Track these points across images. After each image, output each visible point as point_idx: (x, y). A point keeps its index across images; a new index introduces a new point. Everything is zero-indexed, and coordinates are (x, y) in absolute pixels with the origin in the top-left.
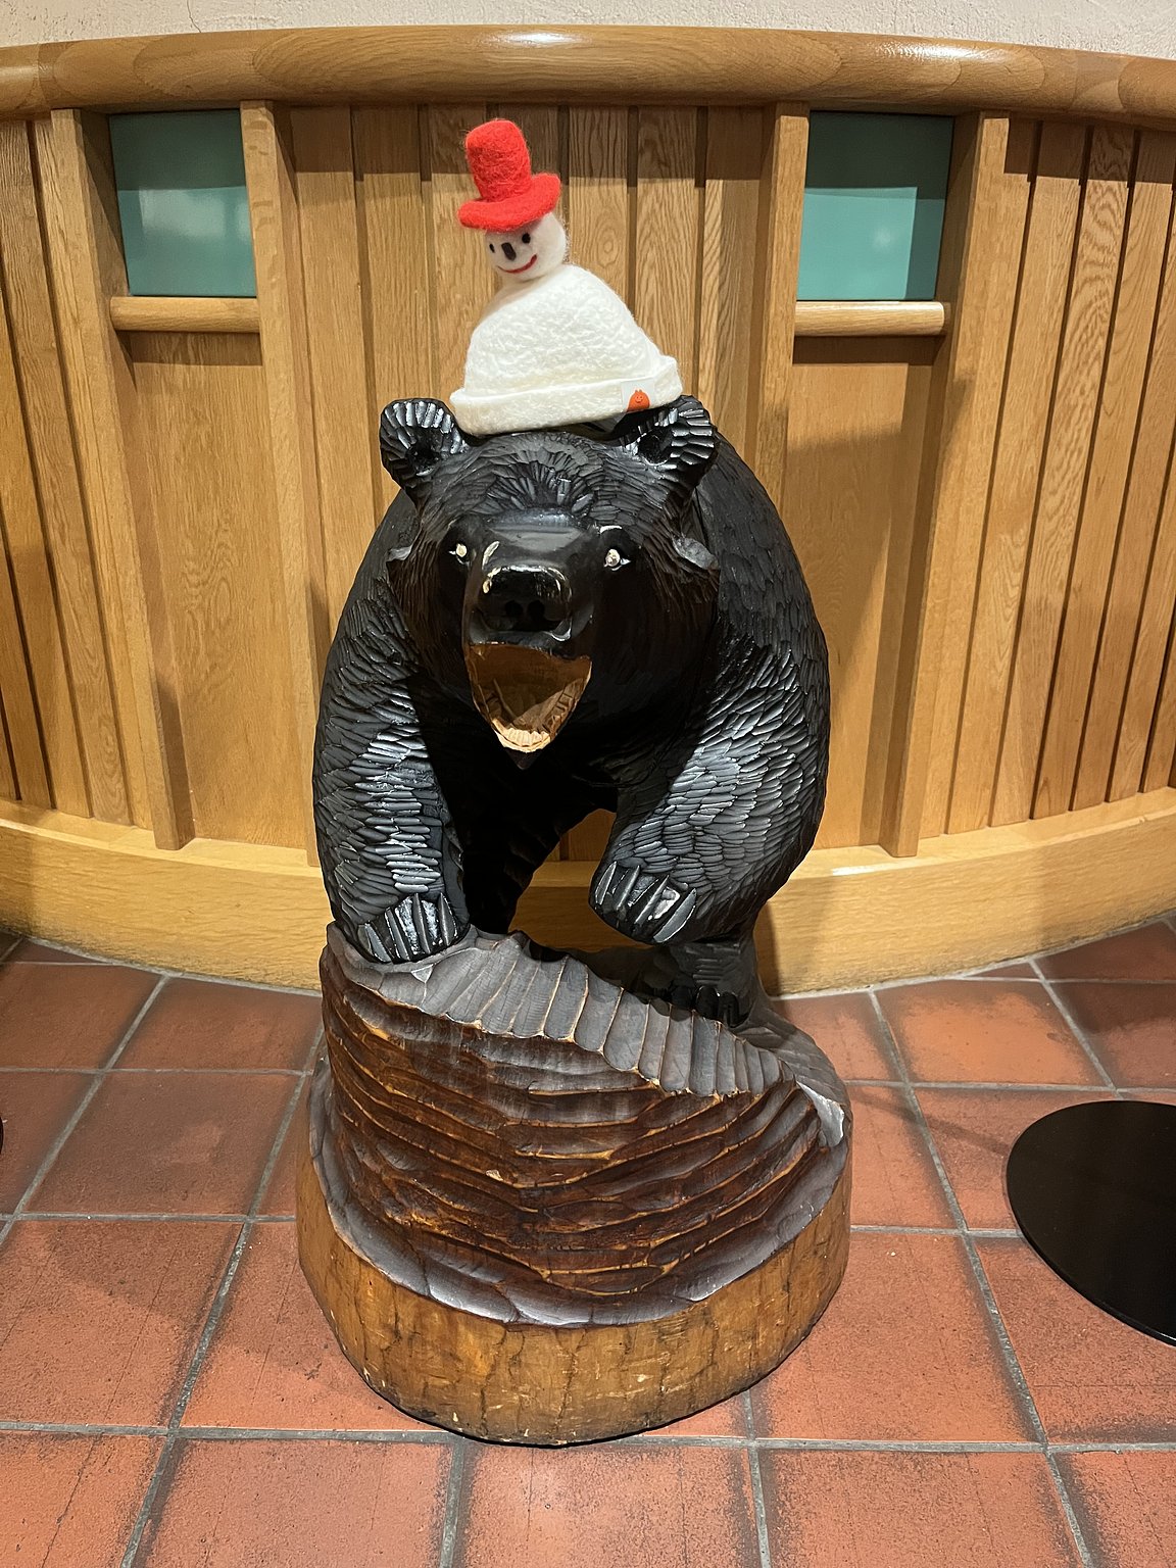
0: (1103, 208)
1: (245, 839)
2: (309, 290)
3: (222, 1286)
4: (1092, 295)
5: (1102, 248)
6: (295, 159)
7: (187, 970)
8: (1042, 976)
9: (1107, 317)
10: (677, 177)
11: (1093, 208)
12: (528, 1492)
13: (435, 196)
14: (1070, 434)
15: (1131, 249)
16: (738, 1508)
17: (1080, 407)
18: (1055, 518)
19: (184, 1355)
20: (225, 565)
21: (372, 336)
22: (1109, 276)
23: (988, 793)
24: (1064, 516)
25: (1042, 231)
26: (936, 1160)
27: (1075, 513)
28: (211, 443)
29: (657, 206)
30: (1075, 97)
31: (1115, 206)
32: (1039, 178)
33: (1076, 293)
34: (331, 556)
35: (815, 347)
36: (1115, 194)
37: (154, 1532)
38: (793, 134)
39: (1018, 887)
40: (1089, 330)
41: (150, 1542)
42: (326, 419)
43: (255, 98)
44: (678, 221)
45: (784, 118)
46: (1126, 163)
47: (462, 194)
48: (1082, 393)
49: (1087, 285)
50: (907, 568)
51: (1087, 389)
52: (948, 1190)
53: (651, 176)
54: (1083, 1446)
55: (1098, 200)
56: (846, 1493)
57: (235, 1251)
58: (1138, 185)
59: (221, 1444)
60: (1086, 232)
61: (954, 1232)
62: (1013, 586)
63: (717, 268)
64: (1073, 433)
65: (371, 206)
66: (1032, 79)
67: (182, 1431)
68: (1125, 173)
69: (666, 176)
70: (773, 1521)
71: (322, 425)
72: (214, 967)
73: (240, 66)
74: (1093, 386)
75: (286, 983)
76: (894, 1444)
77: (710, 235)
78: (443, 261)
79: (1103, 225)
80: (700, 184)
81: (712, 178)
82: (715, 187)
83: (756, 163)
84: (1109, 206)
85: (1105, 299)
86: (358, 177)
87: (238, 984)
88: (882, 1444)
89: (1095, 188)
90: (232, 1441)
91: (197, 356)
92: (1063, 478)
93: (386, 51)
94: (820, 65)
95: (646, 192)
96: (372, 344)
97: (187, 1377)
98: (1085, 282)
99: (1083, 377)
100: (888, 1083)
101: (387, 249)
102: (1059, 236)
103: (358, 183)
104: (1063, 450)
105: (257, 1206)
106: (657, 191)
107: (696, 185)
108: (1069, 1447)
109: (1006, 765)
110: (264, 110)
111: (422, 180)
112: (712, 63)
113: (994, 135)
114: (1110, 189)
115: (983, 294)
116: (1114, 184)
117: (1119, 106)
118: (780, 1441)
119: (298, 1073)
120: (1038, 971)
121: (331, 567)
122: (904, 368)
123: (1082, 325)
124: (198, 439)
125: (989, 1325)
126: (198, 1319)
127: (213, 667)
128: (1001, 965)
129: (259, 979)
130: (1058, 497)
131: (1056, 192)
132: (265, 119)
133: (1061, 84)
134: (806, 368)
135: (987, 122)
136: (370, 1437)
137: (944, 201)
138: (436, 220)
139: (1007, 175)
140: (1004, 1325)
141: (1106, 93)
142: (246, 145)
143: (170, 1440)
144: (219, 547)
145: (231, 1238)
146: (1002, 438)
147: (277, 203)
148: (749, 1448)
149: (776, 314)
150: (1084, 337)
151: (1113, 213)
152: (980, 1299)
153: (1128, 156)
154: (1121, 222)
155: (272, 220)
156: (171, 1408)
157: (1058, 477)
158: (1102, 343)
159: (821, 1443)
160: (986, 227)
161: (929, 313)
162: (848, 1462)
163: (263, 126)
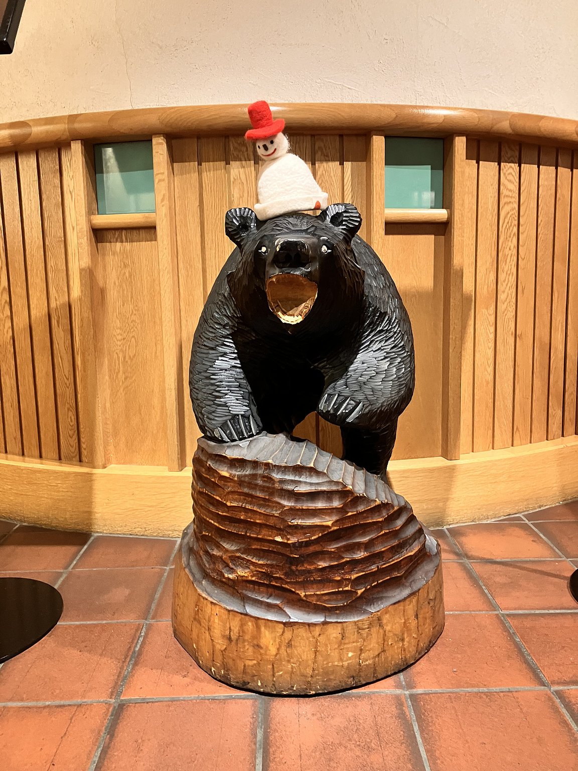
0: (509, 174)
1: (136, 463)
2: (177, 209)
3: (136, 646)
4: (509, 209)
5: (510, 191)
6: (175, 157)
7: (105, 532)
8: (526, 520)
9: (517, 218)
10: (332, 161)
11: (505, 174)
12: (297, 714)
13: (232, 171)
14: (507, 266)
15: (523, 191)
16: (402, 716)
17: (510, 255)
18: (506, 304)
19: (120, 672)
20: (134, 330)
21: (204, 227)
22: (515, 202)
23: (490, 432)
24: (510, 302)
25: (484, 183)
26: (484, 587)
27: (514, 300)
28: (130, 276)
29: (324, 172)
30: (491, 128)
31: (514, 174)
32: (480, 162)
33: (502, 207)
34: (184, 322)
35: (394, 227)
36: (513, 169)
37: (111, 739)
38: (378, 143)
39: (510, 477)
40: (510, 224)
41: (109, 744)
42: (183, 262)
43: (158, 133)
44: (333, 178)
45: (374, 137)
46: (516, 156)
47: (243, 169)
48: (510, 249)
49: (506, 206)
50: (442, 323)
51: (512, 248)
52: (490, 597)
53: (321, 161)
54: (569, 688)
55: (507, 171)
56: (454, 708)
57: (141, 633)
58: (523, 165)
59: (142, 704)
60: (503, 183)
61: (496, 612)
62: (491, 334)
63: (350, 196)
64: (508, 266)
65: (204, 175)
66: (473, 120)
67: (122, 700)
68: (517, 160)
69: (327, 161)
70: (419, 719)
71: (181, 265)
72: (119, 529)
73: (153, 121)
74: (514, 247)
76: (475, 690)
77: (347, 183)
78: (235, 195)
79: (510, 181)
80: (342, 164)
81: (346, 161)
82: (348, 165)
83: (365, 155)
84: (511, 174)
85: (515, 211)
86: (200, 164)
88: (469, 690)
89: (505, 166)
90: (148, 703)
91: (126, 239)
92: (507, 285)
93: (213, 113)
94: (388, 117)
95: (319, 167)
96: (204, 230)
97: (121, 682)
98: (505, 204)
99: (510, 243)
100: (457, 561)
101: (211, 192)
102: (492, 185)
103: (199, 166)
104: (505, 273)
105: (150, 616)
106: (324, 167)
107: (340, 164)
108: (561, 688)
109: (497, 418)
110: (162, 138)
111: (226, 164)
112: (346, 116)
113: (460, 144)
114: (511, 167)
115: (463, 205)
116: (512, 165)
117: (509, 131)
118: (420, 691)
119: (166, 568)
121: (183, 327)
122: (433, 236)
123: (506, 221)
124: (125, 273)
125: (516, 645)
126: (125, 658)
127: (126, 379)
128: (507, 517)
129: (142, 533)
130: (506, 293)
131: (489, 168)
132: (162, 141)
133: (486, 123)
134: (391, 237)
135: (457, 138)
136: (216, 698)
137: (442, 171)
138: (232, 179)
139: (467, 160)
140: (523, 644)
141: (505, 126)
142: (154, 151)
143: (116, 705)
144: (132, 322)
145: (138, 628)
146: (478, 268)
147: (166, 173)
148: (405, 694)
149: (376, 212)
150: (508, 226)
151: (513, 176)
152: (511, 636)
153: (517, 154)
154: (518, 180)
155: (164, 180)
156: (116, 691)
157: (505, 285)
158: (515, 229)
159: (439, 690)
160: (461, 178)
161: (441, 214)
162: (454, 697)
163: (162, 144)
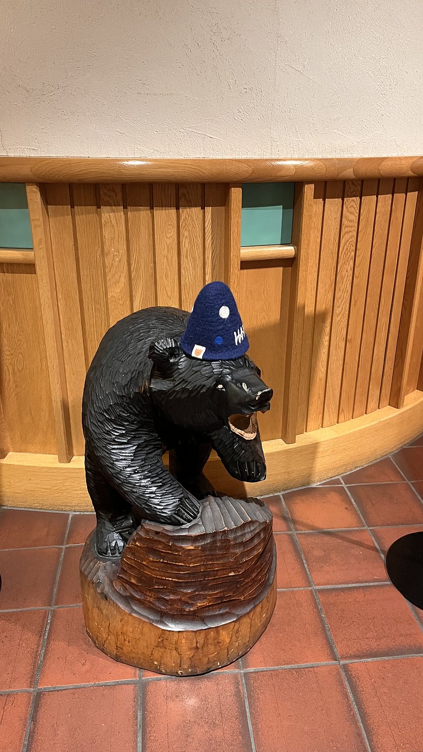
0: (350, 207)
1: (30, 452)
2: (53, 247)
3: (45, 634)
4: (348, 237)
5: (351, 221)
6: (47, 200)
8: (344, 484)
9: (354, 245)
10: (194, 206)
11: (347, 208)
12: (166, 697)
13: (103, 215)
14: (343, 286)
15: (362, 220)
16: (238, 694)
17: (346, 276)
18: (340, 316)
19: (35, 662)
20: (21, 348)
21: (79, 264)
22: (354, 230)
23: (321, 416)
24: (343, 315)
25: (329, 217)
26: (304, 561)
27: (347, 313)
28: (14, 302)
29: (187, 217)
30: (338, 175)
31: (355, 206)
32: (326, 199)
33: (342, 238)
34: (65, 344)
35: (246, 264)
36: (355, 202)
37: (35, 725)
38: (236, 194)
40: (348, 250)
41: (34, 729)
42: (62, 294)
43: (31, 182)
44: (196, 221)
45: (232, 189)
46: (358, 190)
47: (113, 213)
48: (347, 271)
50: (286, 338)
51: (349, 270)
52: (308, 573)
53: (185, 206)
54: (352, 661)
55: (349, 204)
56: (273, 685)
57: (47, 621)
58: (363, 197)
59: (54, 692)
60: (345, 216)
61: (310, 588)
62: (326, 342)
63: (210, 238)
64: (344, 285)
65: (77, 218)
66: (322, 171)
67: (39, 689)
68: (358, 194)
69: (190, 206)
70: (250, 697)
71: (60, 296)
72: (21, 504)
73: (25, 171)
74: (351, 269)
75: (51, 508)
76: (289, 666)
77: (207, 226)
78: (106, 237)
79: (352, 213)
80: (203, 208)
81: (207, 206)
82: (208, 210)
83: (223, 200)
84: (353, 206)
85: (353, 238)
86: (72, 207)
87: (31, 510)
88: (286, 667)
89: (347, 201)
90: (58, 691)
91: (8, 270)
92: (342, 302)
93: (84, 168)
94: (245, 171)
95: (183, 212)
96: (79, 266)
97: (36, 671)
98: (345, 233)
99: (347, 265)
100: (287, 532)
101: (84, 233)
102: (335, 218)
103: (72, 209)
104: (341, 292)
105: (53, 602)
106: (187, 211)
107: (202, 209)
108: (347, 662)
109: (327, 405)
110: (35, 186)
111: (97, 208)
112: (207, 172)
113: (309, 190)
114: (353, 200)
115: (308, 244)
116: (354, 198)
117: (354, 177)
118: (251, 670)
119: (62, 547)
120: (342, 482)
121: (64, 348)
122: (281, 269)
123: (345, 248)
124: (8, 300)
125: (322, 621)
126: (38, 647)
127: (16, 386)
128: (329, 480)
130: (341, 308)
131: (333, 204)
132: (36, 190)
133: (332, 173)
134: (245, 271)
135: (306, 186)
136: (108, 684)
137: (292, 210)
138: (103, 222)
139: (315, 200)
140: (326, 621)
141: (349, 173)
142: (28, 199)
143: (35, 693)
144: (18, 341)
145: (45, 616)
146: (318, 290)
147: (41, 219)
148: (241, 673)
149: (233, 256)
150: (346, 252)
151: (354, 208)
152: (319, 612)
153: (359, 188)
154: (358, 211)
155: (40, 226)
156: (33, 682)
157: (340, 301)
158: (353, 254)
159: (265, 668)
160: (307, 222)
161: (289, 250)
162: (274, 674)
163: (35, 192)
